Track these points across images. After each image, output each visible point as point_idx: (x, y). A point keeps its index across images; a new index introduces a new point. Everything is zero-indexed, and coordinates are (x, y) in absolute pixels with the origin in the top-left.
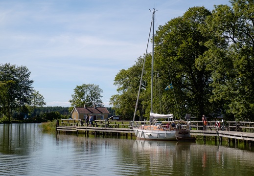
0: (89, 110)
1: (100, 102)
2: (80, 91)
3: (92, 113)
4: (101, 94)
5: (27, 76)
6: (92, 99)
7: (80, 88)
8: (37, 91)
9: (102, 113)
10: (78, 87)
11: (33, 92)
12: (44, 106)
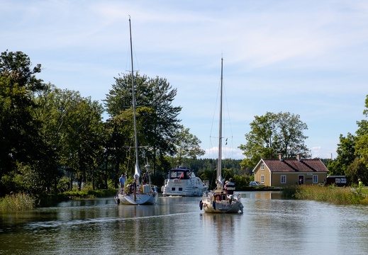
0: (289, 165)
1: (302, 148)
2: (262, 127)
3: (297, 171)
4: (304, 132)
5: (170, 97)
6: (287, 143)
7: (262, 120)
8: (185, 128)
9: (315, 171)
10: (257, 118)
11: (180, 130)
12: (198, 157)
